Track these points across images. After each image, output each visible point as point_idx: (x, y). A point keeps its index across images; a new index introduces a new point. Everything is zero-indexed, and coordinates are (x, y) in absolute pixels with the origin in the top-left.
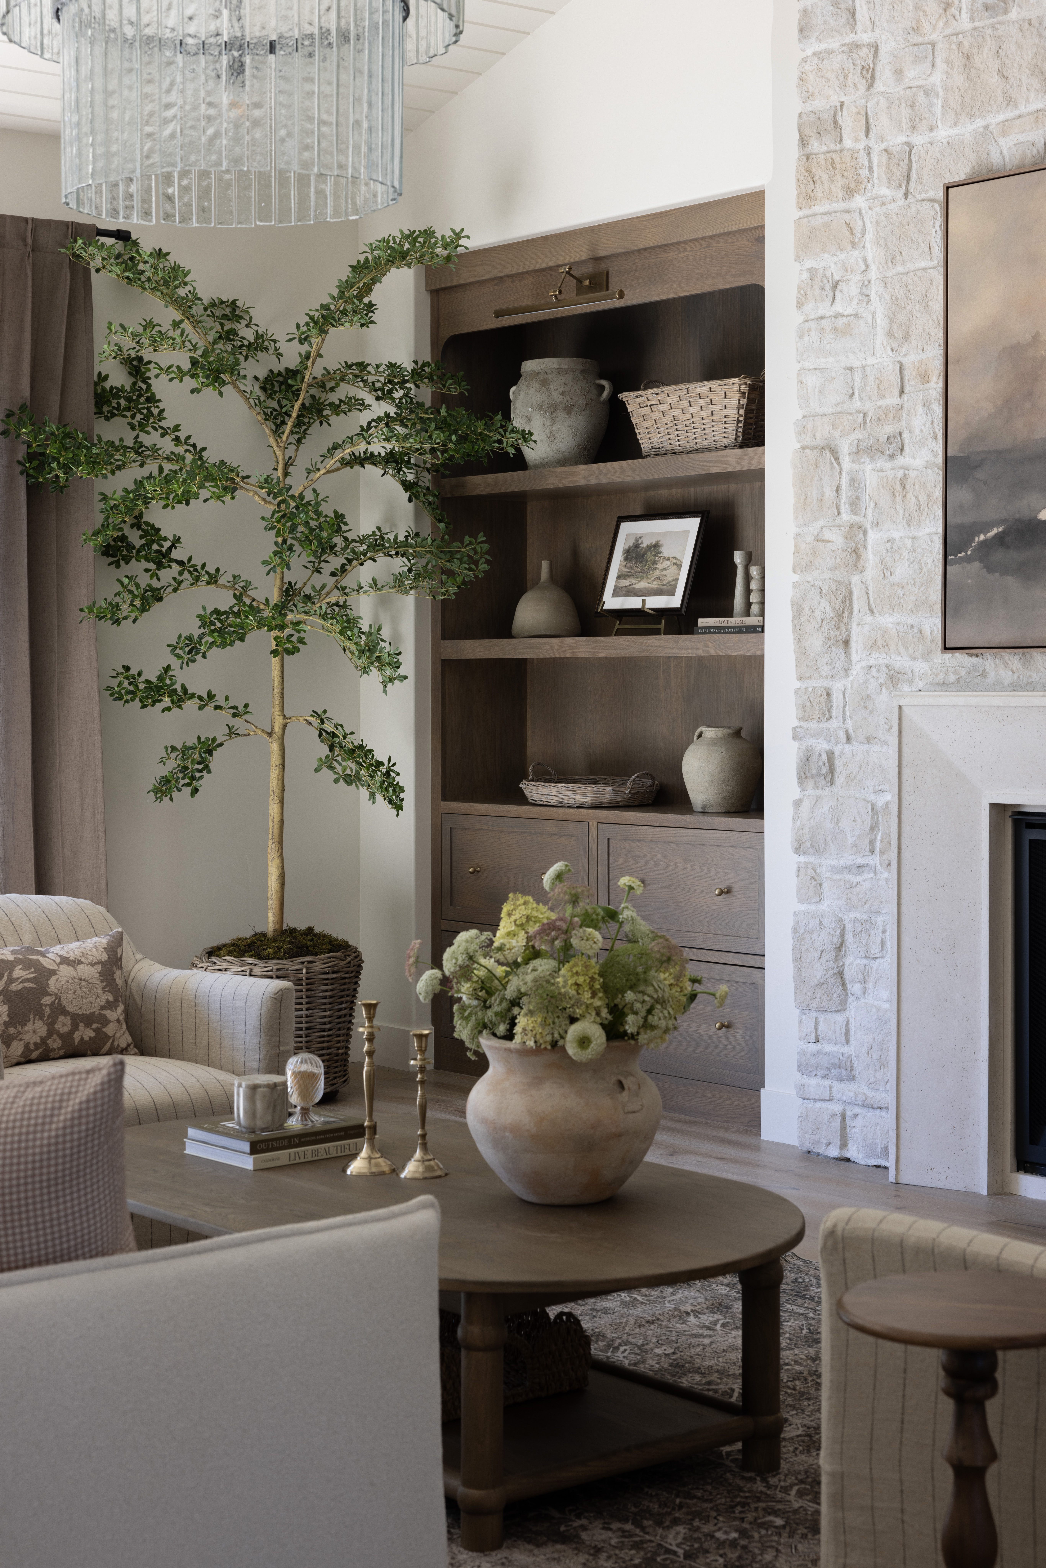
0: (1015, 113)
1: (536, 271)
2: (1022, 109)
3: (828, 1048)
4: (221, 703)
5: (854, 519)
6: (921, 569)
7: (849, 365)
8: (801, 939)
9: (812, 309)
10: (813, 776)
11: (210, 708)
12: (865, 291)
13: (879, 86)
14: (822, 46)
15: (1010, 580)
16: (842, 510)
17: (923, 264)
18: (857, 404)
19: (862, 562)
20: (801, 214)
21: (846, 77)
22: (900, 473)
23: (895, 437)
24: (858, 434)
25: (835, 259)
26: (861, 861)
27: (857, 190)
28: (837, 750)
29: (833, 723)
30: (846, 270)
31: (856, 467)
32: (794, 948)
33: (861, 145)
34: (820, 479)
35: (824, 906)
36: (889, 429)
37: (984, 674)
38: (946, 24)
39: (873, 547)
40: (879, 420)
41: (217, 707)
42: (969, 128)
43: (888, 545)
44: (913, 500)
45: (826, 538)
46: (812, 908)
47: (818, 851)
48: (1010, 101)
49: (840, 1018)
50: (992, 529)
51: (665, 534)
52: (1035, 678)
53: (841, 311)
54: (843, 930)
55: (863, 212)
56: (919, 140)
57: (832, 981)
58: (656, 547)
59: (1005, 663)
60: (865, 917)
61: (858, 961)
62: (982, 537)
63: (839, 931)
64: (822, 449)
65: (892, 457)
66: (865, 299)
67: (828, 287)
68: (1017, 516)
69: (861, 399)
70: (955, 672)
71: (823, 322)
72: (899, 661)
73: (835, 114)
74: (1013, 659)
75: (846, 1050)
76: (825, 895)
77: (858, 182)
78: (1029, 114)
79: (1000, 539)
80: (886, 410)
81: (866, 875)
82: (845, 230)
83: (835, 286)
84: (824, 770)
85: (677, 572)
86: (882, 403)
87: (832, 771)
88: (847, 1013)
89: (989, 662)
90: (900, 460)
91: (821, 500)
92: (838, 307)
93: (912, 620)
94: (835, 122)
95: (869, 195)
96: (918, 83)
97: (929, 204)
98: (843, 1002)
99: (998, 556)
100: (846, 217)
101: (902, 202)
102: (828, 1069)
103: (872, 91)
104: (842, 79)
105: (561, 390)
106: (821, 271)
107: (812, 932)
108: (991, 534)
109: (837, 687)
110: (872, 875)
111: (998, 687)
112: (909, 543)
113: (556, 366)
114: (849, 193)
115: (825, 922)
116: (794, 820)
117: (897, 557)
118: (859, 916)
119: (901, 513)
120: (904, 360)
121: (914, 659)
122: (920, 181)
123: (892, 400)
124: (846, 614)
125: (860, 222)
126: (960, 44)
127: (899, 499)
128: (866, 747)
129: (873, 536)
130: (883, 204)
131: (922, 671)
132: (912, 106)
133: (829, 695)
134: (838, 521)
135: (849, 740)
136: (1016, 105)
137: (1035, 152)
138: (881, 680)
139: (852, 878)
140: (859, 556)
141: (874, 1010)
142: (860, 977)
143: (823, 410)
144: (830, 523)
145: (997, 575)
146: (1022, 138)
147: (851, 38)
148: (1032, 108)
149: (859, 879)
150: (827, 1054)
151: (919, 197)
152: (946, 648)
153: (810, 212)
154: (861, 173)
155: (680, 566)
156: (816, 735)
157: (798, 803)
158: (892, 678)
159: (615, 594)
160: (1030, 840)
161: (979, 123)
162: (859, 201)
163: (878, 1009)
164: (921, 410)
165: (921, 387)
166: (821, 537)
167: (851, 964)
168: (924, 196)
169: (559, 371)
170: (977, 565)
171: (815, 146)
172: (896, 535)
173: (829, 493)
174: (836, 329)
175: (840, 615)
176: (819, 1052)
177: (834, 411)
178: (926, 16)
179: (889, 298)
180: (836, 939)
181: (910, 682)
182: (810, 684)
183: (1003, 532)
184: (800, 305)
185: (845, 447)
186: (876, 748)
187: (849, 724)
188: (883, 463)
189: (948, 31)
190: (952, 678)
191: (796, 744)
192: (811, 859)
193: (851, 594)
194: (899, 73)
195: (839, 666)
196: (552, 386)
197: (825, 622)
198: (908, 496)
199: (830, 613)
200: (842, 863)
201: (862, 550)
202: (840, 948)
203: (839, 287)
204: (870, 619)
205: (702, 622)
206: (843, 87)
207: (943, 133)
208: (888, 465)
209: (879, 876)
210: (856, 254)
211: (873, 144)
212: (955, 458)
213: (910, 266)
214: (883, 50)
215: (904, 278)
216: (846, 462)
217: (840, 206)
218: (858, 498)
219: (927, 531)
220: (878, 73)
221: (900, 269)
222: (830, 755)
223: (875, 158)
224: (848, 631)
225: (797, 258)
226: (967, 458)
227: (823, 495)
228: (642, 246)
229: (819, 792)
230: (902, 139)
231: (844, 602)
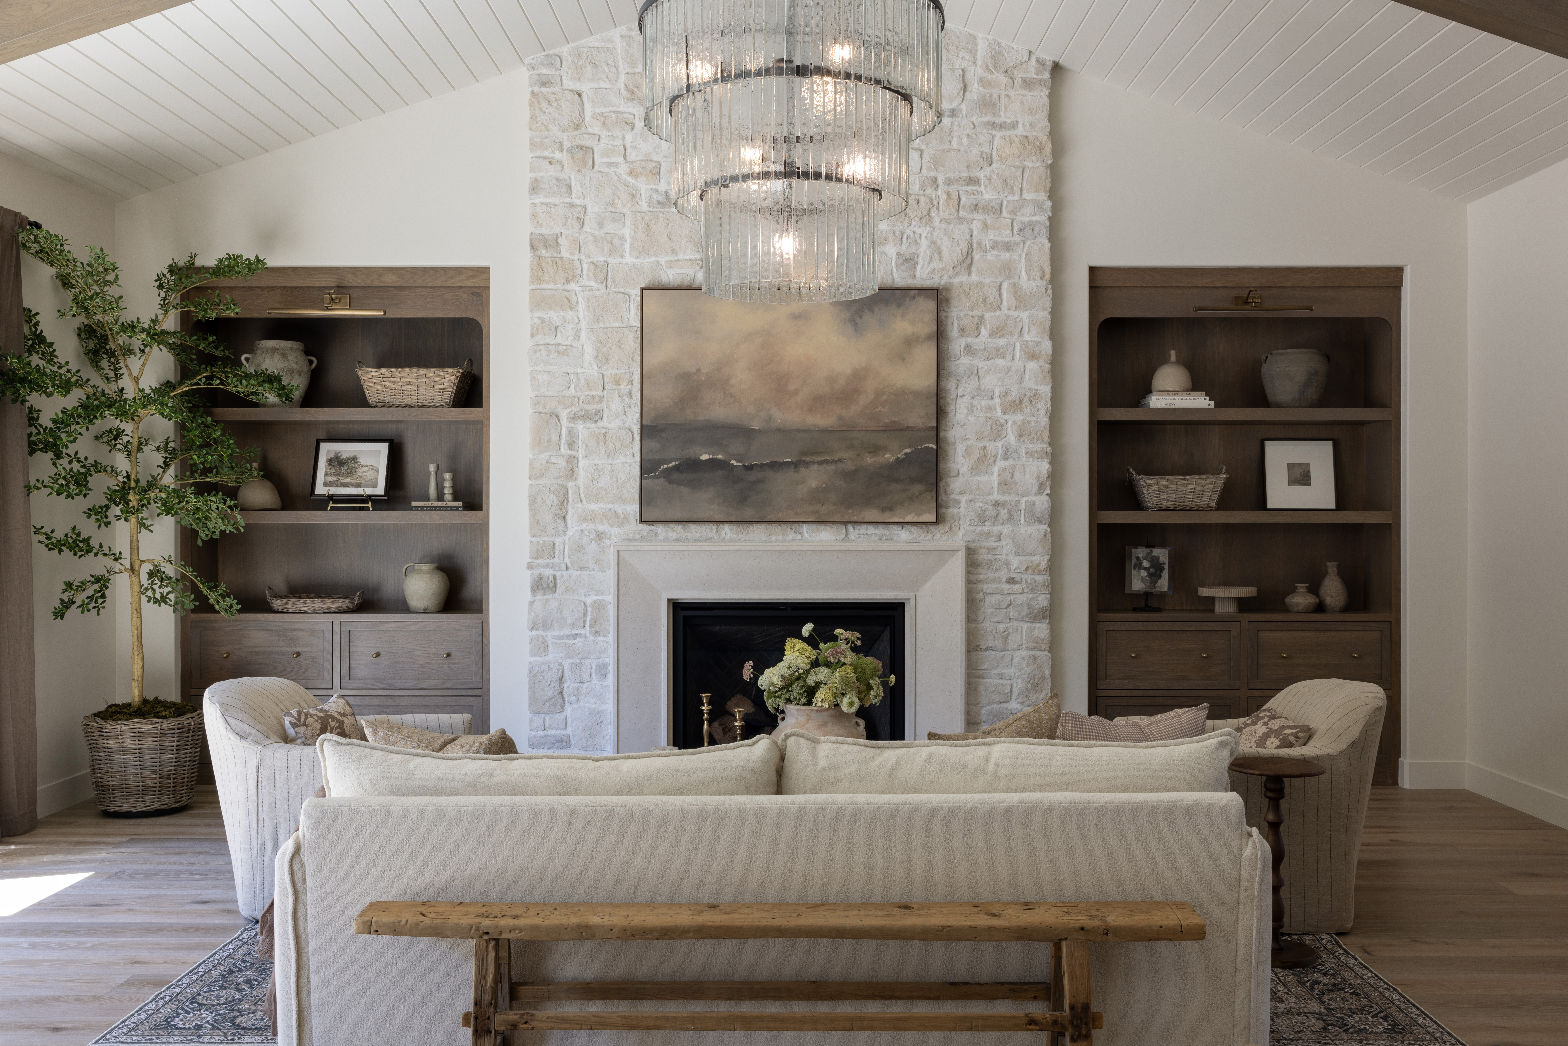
0: (676, 258)
1: (285, 287)
2: (680, 257)
3: (551, 732)
4: (107, 552)
5: (570, 452)
6: (618, 481)
7: (566, 371)
8: (535, 676)
9: (540, 339)
10: (543, 588)
11: (100, 556)
12: (578, 334)
13: (587, 228)
14: (547, 200)
15: (683, 488)
16: (562, 447)
17: (617, 325)
18: (572, 391)
19: (575, 476)
20: (533, 287)
21: (567, 220)
22: (604, 431)
23: (599, 411)
24: (574, 408)
25: (557, 314)
26: (575, 632)
27: (573, 281)
28: (558, 574)
29: (556, 560)
30: (565, 321)
31: (571, 425)
32: (530, 681)
33: (576, 257)
34: (550, 431)
35: (550, 657)
36: (594, 407)
37: (656, 535)
38: (633, 206)
39: (583, 468)
40: (589, 402)
41: (105, 555)
42: (646, 261)
43: (595, 468)
44: (611, 444)
45: (553, 461)
46: (541, 659)
47: (545, 628)
48: (674, 252)
49: (561, 716)
50: (672, 462)
51: (360, 451)
52: (690, 536)
53: (560, 342)
54: (563, 669)
55: (577, 292)
56: (612, 261)
57: (557, 697)
58: (354, 459)
59: (672, 529)
60: (578, 661)
61: (573, 685)
62: (665, 466)
63: (561, 670)
64: (551, 414)
65: (596, 422)
66: (577, 338)
67: (553, 329)
68: (688, 457)
69: (575, 390)
70: (639, 533)
71: (549, 347)
72: (600, 528)
73: (557, 238)
74: (679, 528)
75: (565, 732)
76: (550, 651)
77: (574, 276)
78: (684, 260)
79: (677, 468)
80: (593, 397)
81: (579, 639)
82: (566, 301)
83: (556, 329)
84: (551, 585)
85: (375, 474)
86: (590, 393)
87: (555, 585)
88: (565, 713)
89: (660, 529)
90: (600, 424)
91: (549, 441)
92: (559, 340)
93: (610, 506)
94: (557, 242)
95: (580, 284)
96: (613, 232)
97: (622, 295)
98: (563, 707)
99: (676, 476)
100: (567, 294)
101: (604, 291)
102: (553, 743)
103: (582, 230)
104: (564, 220)
105: (295, 361)
106: (548, 319)
107: (543, 672)
108: (670, 465)
109: (558, 541)
110: (584, 639)
111: (667, 541)
112: (609, 467)
113: (290, 346)
114: (568, 281)
115: (551, 666)
116: (529, 613)
117: (601, 474)
118: (574, 661)
119: (604, 451)
120: (605, 373)
121: (612, 526)
122: (614, 282)
123: (599, 392)
124: (565, 502)
125: (575, 297)
126: (643, 218)
127: (601, 444)
128: (579, 572)
129: (582, 462)
130: (592, 290)
131: (617, 532)
132: (611, 243)
133: (554, 545)
134: (559, 453)
135: (567, 569)
136: (677, 254)
137: (689, 279)
138: (591, 537)
139: (570, 642)
140: (573, 472)
141: (587, 709)
142: (575, 693)
143: (549, 394)
144: (554, 454)
145: (675, 485)
146: (681, 271)
147: (568, 200)
148: (687, 257)
149: (574, 641)
150: (551, 736)
151: (614, 290)
152: (642, 521)
153: (539, 287)
154: (576, 271)
155: (377, 471)
156: (546, 566)
157: (531, 603)
158: (598, 536)
159: (326, 485)
160: (684, 616)
161: (653, 259)
162: (572, 286)
163: (589, 709)
164: (617, 399)
165: (615, 387)
166: (549, 461)
167: (569, 686)
168: (617, 290)
169: (292, 349)
170: (662, 480)
171: (543, 252)
172: (599, 462)
173: (554, 438)
174: (558, 352)
175: (562, 503)
176: (546, 736)
177: (557, 394)
178: (619, 198)
179: (595, 339)
180: (559, 674)
181: (610, 538)
182: (541, 540)
183: (679, 464)
184: (532, 336)
185: (564, 414)
186: (584, 572)
187: (567, 560)
188: (590, 425)
189: (633, 209)
190: (638, 536)
191: (529, 572)
192: (540, 633)
193: (567, 491)
194: (601, 225)
195: (560, 529)
196: (290, 358)
197: (553, 507)
198: (607, 443)
199: (556, 501)
200: (562, 633)
201: (576, 469)
202: (561, 679)
203: (559, 330)
204: (580, 505)
205: (414, 504)
206: (565, 225)
207: (629, 259)
208: (593, 426)
209: (588, 639)
210: (570, 314)
211: (583, 257)
212: (647, 426)
213: (608, 325)
214: (589, 210)
215: (605, 330)
216: (565, 422)
217: (561, 287)
218: (574, 442)
219: (619, 461)
220: (586, 222)
221: (602, 325)
222: (554, 576)
223: (585, 267)
224: (567, 511)
225: (532, 311)
226: (656, 426)
227: (551, 438)
228: (382, 285)
229: (546, 597)
230: (602, 258)
231: (564, 496)
